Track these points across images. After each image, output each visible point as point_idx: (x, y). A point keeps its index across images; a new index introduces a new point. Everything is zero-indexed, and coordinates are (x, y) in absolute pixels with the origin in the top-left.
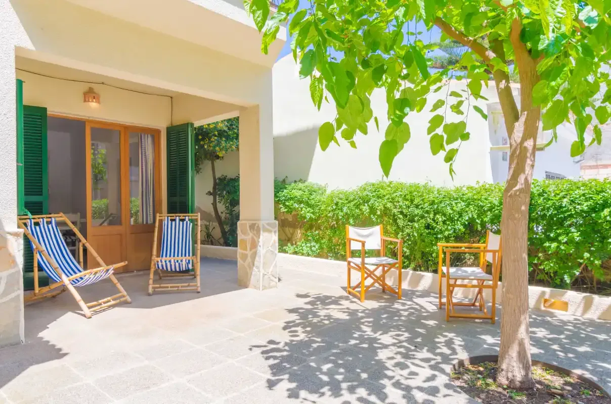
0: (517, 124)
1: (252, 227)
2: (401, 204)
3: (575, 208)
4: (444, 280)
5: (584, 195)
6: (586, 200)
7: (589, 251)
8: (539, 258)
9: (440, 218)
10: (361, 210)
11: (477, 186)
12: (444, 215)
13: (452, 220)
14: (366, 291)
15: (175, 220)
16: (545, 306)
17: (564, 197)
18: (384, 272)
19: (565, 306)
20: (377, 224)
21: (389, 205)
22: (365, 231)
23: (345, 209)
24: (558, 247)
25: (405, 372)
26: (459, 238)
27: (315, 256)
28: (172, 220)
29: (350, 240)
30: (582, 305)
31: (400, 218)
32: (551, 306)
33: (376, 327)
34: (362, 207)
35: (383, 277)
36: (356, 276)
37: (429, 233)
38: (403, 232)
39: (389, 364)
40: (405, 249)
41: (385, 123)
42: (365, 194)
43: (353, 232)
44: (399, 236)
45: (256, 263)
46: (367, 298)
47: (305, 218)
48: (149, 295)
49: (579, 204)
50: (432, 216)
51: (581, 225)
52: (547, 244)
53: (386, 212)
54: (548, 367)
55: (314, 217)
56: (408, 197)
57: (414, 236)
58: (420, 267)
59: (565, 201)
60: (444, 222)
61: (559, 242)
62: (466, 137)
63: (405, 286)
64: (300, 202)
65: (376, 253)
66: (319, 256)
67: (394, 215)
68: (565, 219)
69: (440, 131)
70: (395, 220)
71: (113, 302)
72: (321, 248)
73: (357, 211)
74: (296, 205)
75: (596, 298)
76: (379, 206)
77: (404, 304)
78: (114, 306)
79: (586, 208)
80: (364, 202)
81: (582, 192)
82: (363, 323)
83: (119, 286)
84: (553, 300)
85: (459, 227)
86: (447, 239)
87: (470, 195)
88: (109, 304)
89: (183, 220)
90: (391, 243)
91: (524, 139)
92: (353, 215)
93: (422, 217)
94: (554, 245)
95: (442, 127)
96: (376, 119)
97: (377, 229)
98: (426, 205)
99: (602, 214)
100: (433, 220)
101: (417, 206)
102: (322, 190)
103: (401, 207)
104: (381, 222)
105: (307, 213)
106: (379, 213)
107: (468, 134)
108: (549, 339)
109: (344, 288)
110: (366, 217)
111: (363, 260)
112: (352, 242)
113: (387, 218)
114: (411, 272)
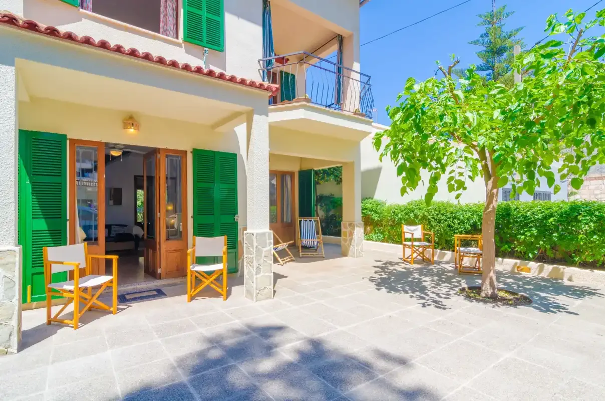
0: (489, 182)
1: (350, 225)
2: (433, 213)
3: (534, 217)
4: (458, 254)
5: (540, 210)
6: (542, 213)
7: (543, 241)
8: (515, 244)
9: (456, 221)
10: (409, 216)
11: (479, 204)
12: (459, 219)
13: (463, 222)
14: (414, 261)
15: (307, 221)
16: (517, 270)
17: (529, 211)
18: (424, 250)
19: (529, 270)
20: (419, 224)
21: (426, 214)
22: (412, 228)
23: (399, 216)
24: (525, 238)
25: (436, 289)
26: (467, 233)
27: (380, 242)
28: (305, 221)
29: (404, 233)
30: (538, 270)
31: (432, 221)
32: (522, 270)
33: (421, 274)
34: (409, 214)
35: (423, 253)
36: (408, 252)
37: (450, 230)
38: (434, 228)
39: (429, 287)
40: (436, 238)
41: (427, 185)
42: (411, 207)
43: (405, 228)
44: (432, 231)
45: (352, 244)
46: (414, 263)
47: (374, 220)
48: (300, 257)
49: (537, 215)
50: (451, 220)
51: (538, 226)
52: (519, 237)
53: (424, 217)
54: (507, 292)
55: (379, 219)
56: (438, 209)
57: (440, 231)
58: (445, 248)
59: (529, 213)
60: (459, 224)
61: (526, 236)
62: (465, 189)
63: (435, 258)
64: (371, 211)
65: (419, 240)
66: (382, 241)
67: (429, 219)
68: (529, 223)
69: (453, 182)
70: (430, 222)
71: (289, 260)
72: (384, 237)
73: (407, 216)
74: (369, 213)
75: (546, 265)
76: (420, 214)
77: (435, 267)
78: (289, 261)
79: (540, 218)
80: (411, 211)
81: (538, 208)
82: (414, 273)
83: (289, 252)
84: (522, 267)
85: (468, 226)
86: (461, 233)
87: (474, 209)
88: (287, 260)
89: (311, 221)
90: (427, 234)
91: (492, 189)
92: (404, 219)
93: (446, 220)
94: (523, 237)
95: (454, 181)
96: (423, 181)
97: (420, 227)
98: (448, 214)
99: (549, 221)
100: (452, 222)
101: (443, 215)
102: (383, 204)
103: (433, 215)
104: (421, 223)
105: (376, 217)
106: (420, 218)
107: (466, 187)
108: (513, 283)
109: (401, 259)
110: (412, 220)
111: (412, 243)
112: (405, 233)
113: (425, 220)
114: (439, 251)
